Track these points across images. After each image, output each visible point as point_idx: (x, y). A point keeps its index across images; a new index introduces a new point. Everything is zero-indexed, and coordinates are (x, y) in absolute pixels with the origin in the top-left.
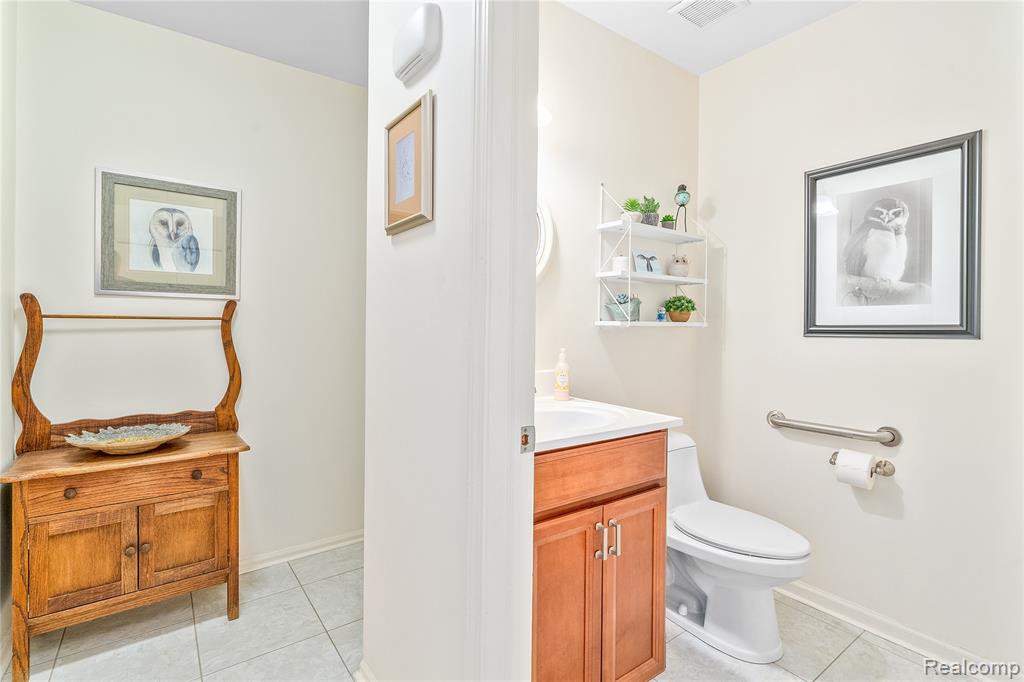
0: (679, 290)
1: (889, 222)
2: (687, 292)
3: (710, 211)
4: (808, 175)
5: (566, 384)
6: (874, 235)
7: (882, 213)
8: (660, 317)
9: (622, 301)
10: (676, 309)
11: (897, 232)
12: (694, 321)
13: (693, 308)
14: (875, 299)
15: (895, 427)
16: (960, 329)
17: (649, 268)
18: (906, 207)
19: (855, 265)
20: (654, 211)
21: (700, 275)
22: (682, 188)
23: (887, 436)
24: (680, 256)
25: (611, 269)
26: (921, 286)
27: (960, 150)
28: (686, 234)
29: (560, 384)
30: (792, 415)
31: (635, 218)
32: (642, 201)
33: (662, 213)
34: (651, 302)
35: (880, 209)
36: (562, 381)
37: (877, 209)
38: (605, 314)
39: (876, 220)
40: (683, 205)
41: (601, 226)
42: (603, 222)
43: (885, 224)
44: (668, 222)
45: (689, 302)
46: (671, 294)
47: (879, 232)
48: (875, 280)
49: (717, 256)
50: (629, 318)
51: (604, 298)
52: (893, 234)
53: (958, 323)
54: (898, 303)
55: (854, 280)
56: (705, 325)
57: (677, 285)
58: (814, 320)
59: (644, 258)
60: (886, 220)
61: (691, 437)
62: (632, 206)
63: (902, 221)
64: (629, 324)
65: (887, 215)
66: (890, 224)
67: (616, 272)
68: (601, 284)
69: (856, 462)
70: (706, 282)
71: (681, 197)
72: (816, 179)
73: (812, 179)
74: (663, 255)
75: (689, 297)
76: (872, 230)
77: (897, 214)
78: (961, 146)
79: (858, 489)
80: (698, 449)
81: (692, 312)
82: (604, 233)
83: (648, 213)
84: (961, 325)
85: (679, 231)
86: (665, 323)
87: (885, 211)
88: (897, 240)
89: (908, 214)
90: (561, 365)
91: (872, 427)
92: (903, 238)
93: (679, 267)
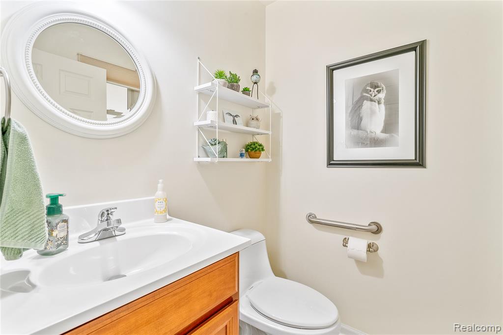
0: (254, 138)
1: (375, 96)
2: (259, 139)
3: (272, 90)
4: (328, 67)
5: (162, 209)
6: (366, 104)
7: (371, 91)
8: (242, 155)
9: (213, 143)
10: (252, 150)
11: (379, 103)
12: (263, 158)
13: (263, 150)
14: (367, 144)
15: (379, 223)
16: (415, 161)
17: (235, 122)
18: (384, 87)
19: (356, 122)
20: (237, 82)
21: (267, 129)
22: (255, 72)
23: (374, 228)
24: (255, 115)
25: (206, 119)
26: (392, 135)
27: (414, 52)
28: (258, 101)
29: (158, 209)
30: (321, 216)
31: (222, 83)
32: (228, 76)
33: (242, 85)
34: (235, 145)
35: (369, 88)
36: (160, 207)
37: (368, 88)
38: (202, 153)
39: (367, 95)
40: (256, 83)
41: (197, 88)
42: (199, 85)
43: (372, 98)
44: (246, 91)
45: (260, 145)
46: (250, 140)
47: (369, 102)
48: (367, 132)
49: (277, 117)
50: (217, 156)
51: (201, 140)
52: (377, 104)
53: (414, 158)
54: (379, 146)
55: (355, 132)
56: (270, 160)
57: (253, 135)
58: (333, 157)
59: (231, 115)
60: (373, 95)
61: (262, 233)
62: (220, 75)
63: (382, 96)
64: (217, 160)
65: (374, 92)
66: (375, 98)
67: (208, 122)
68: (198, 130)
69: (358, 245)
70: (270, 133)
71: (255, 78)
72: (333, 70)
73: (331, 70)
74: (244, 114)
75: (260, 142)
76: (365, 101)
77: (379, 92)
78: (414, 49)
79: (358, 262)
80: (266, 241)
81: (262, 152)
82: (200, 93)
83: (233, 83)
84: (416, 159)
85: (253, 98)
86: (244, 159)
87: (372, 90)
88: (379, 108)
89: (385, 91)
90: (159, 193)
91: (365, 222)
92: (383, 106)
93: (254, 122)
